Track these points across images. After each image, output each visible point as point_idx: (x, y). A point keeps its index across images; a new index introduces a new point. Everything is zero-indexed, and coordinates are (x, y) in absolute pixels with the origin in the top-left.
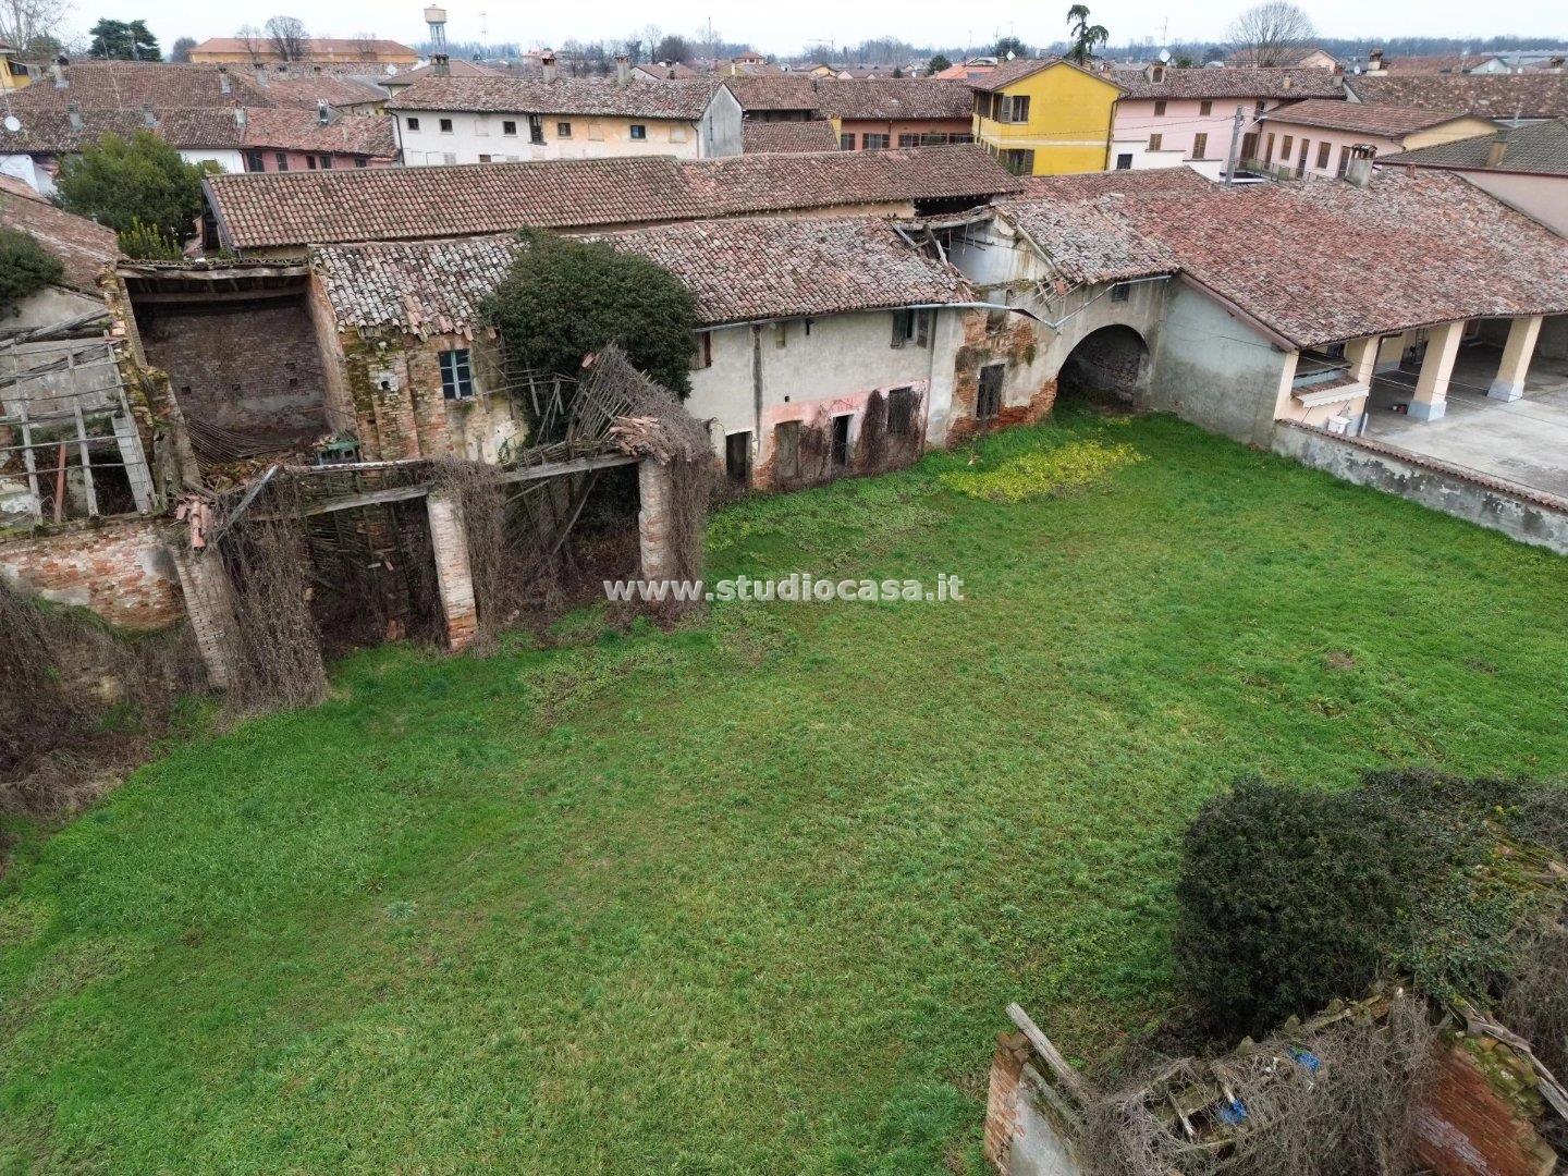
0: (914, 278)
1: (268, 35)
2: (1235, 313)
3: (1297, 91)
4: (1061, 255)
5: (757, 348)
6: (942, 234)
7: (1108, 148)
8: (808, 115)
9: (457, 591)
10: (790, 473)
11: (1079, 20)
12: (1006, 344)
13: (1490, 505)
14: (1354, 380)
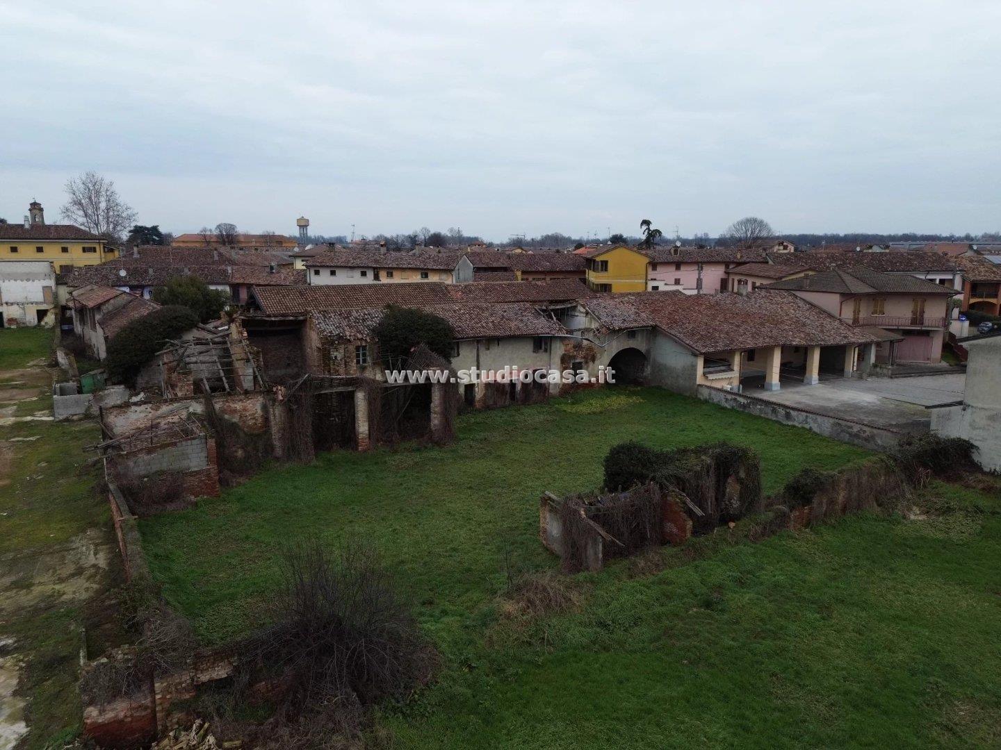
0: (541, 325)
1: (216, 232)
2: (678, 342)
3: (744, 259)
4: (604, 319)
5: (478, 350)
6: (555, 311)
7: (646, 283)
8: (505, 269)
9: (363, 427)
10: (491, 402)
11: (646, 227)
12: (582, 354)
13: (774, 411)
14: (732, 370)
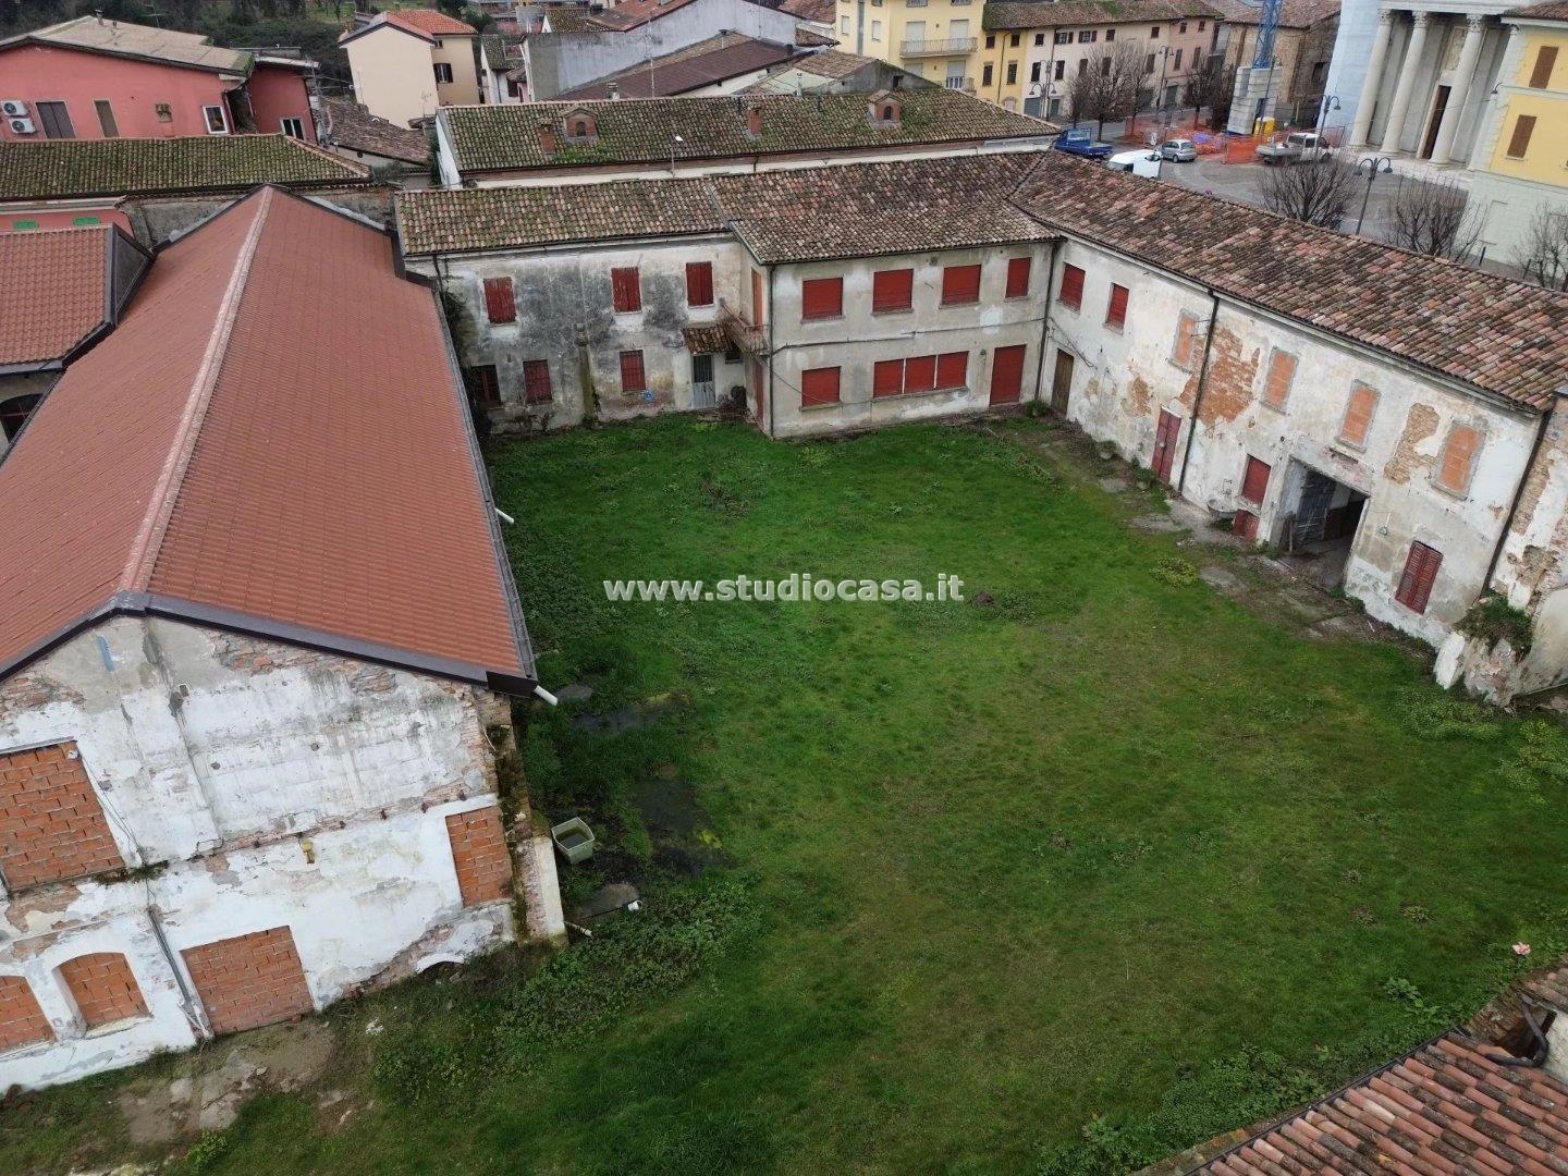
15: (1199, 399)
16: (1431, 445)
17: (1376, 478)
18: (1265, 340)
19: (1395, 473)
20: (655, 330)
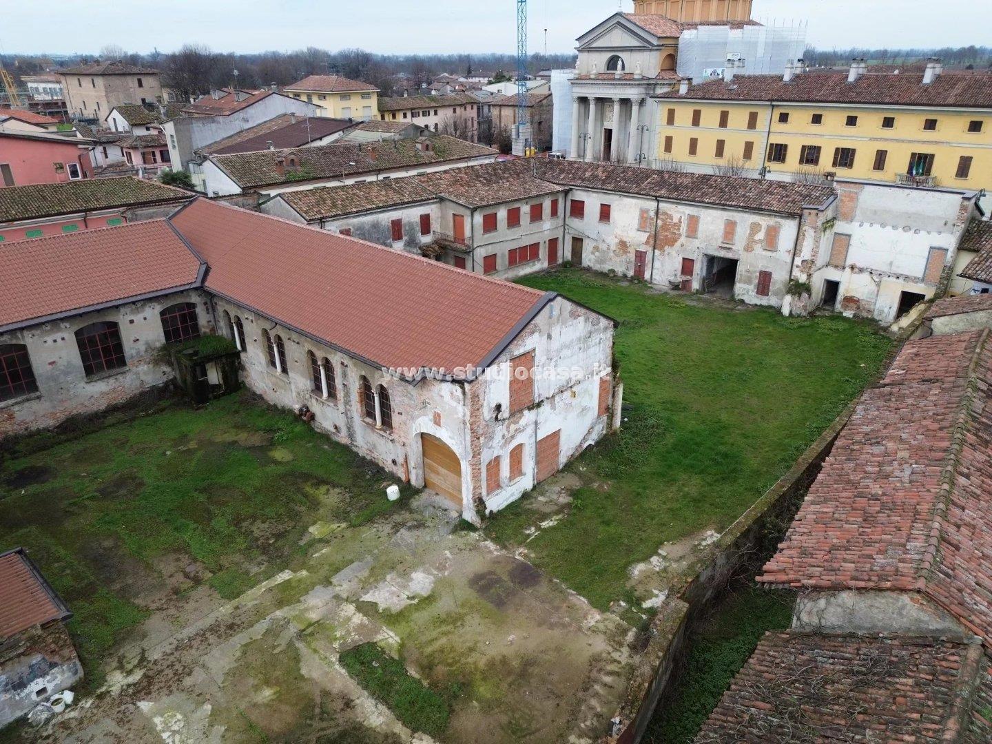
15: (655, 241)
16: (760, 236)
17: (740, 252)
18: (684, 213)
19: (748, 249)
20: (408, 248)
